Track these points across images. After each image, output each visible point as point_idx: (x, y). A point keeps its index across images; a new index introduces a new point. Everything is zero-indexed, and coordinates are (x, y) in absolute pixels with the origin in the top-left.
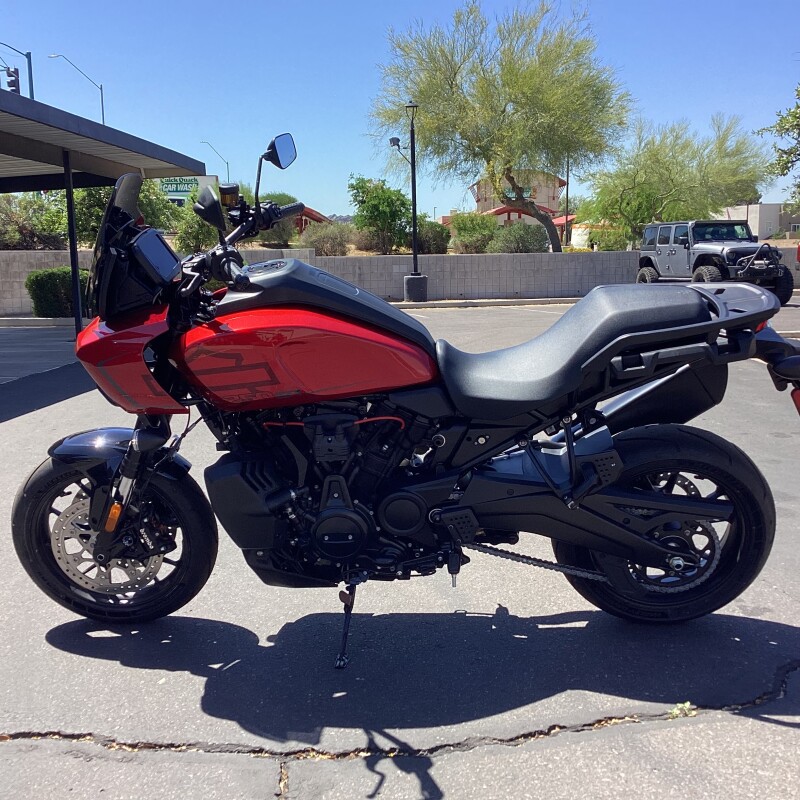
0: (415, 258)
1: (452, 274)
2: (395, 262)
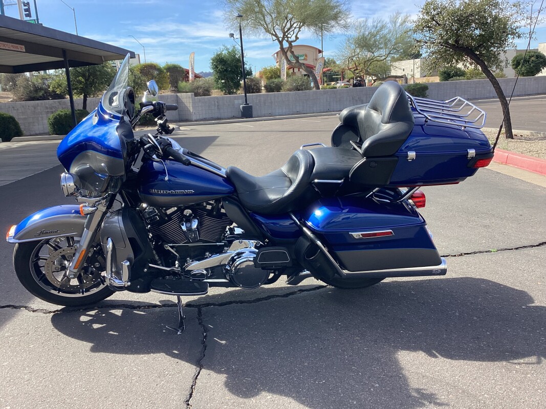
0: (246, 96)
1: (265, 103)
2: (235, 98)
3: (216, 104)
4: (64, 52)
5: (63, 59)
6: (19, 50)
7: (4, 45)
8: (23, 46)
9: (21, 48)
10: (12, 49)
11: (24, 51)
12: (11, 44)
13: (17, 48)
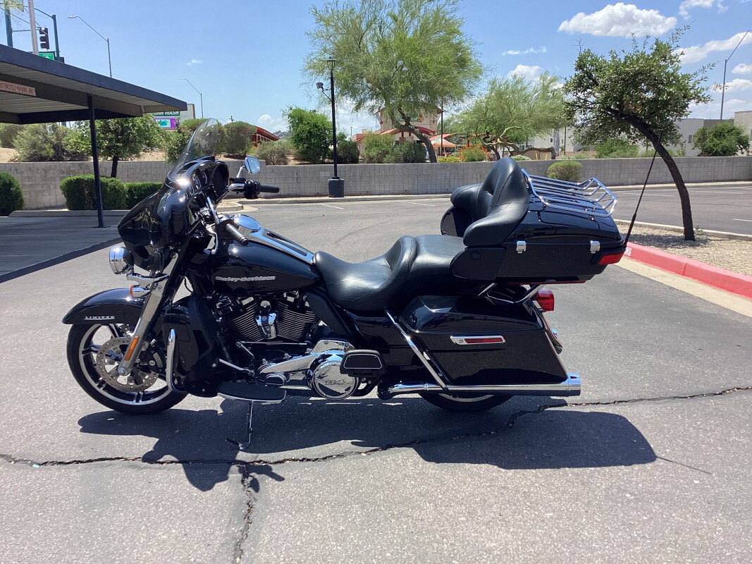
0: (335, 167)
1: (361, 177)
2: (321, 169)
3: (296, 176)
4: (89, 99)
5: (87, 108)
6: (28, 93)
7: (7, 86)
8: (34, 89)
9: (30, 91)
10: (17, 91)
11: (34, 94)
12: (16, 85)
13: (25, 90)
